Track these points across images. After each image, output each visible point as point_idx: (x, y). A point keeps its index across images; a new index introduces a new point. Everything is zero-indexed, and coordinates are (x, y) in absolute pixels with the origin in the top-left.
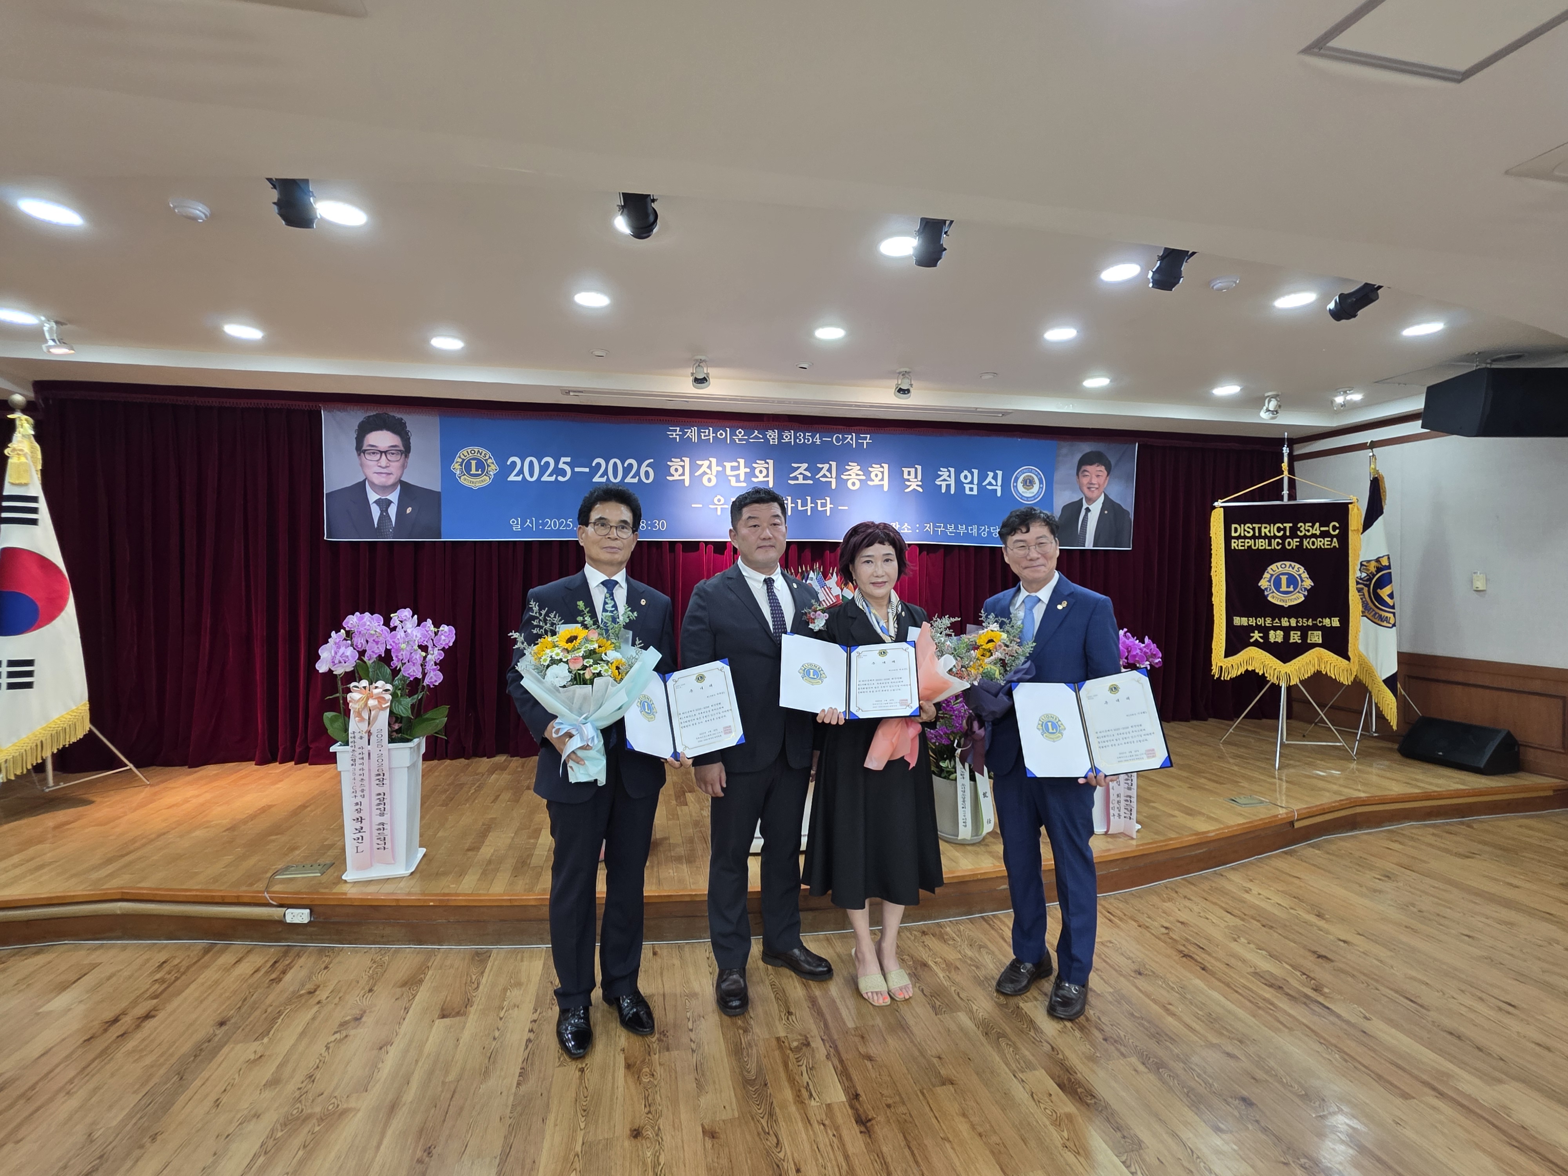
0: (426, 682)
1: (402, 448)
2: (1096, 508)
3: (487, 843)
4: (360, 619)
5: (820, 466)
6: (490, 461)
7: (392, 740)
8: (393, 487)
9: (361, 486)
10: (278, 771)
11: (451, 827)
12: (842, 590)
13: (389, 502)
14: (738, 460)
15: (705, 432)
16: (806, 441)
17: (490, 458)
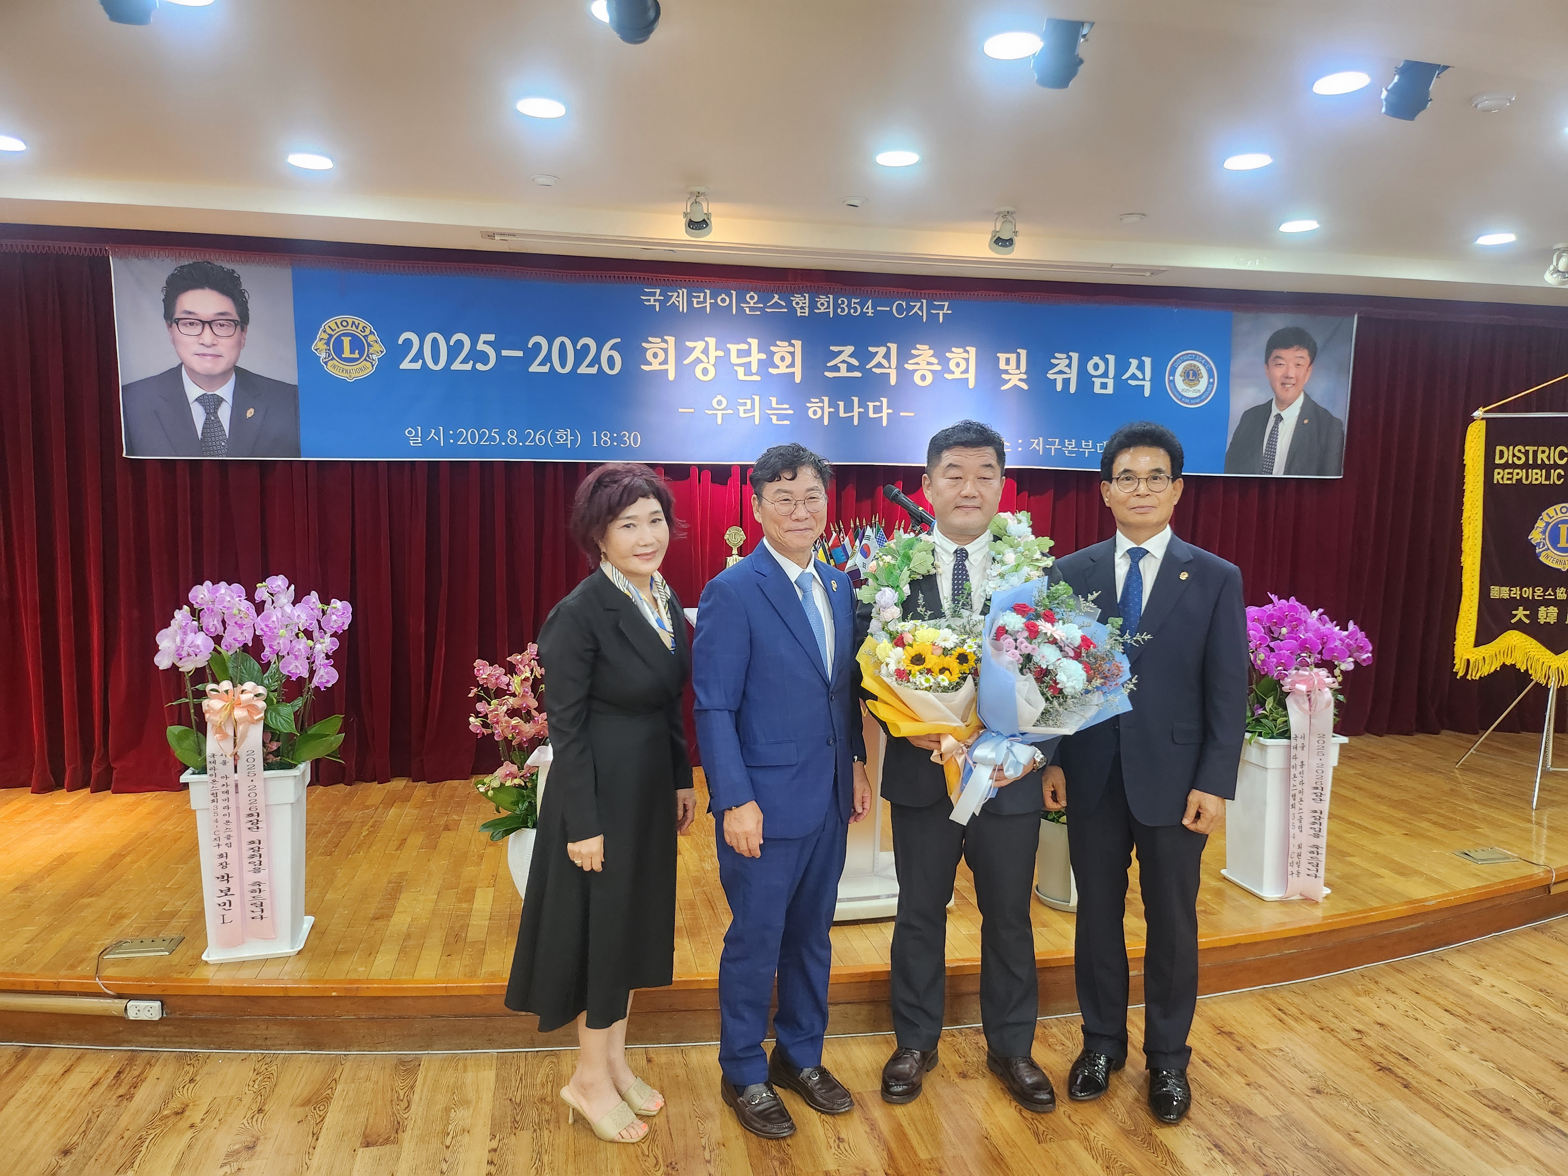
0: (315, 682)
1: (237, 318)
2: (1291, 415)
3: (399, 908)
4: (214, 592)
5: (872, 349)
6: (371, 338)
7: (268, 766)
8: (224, 376)
9: (175, 375)
11: (345, 886)
13: (219, 400)
14: (749, 340)
15: (699, 297)
16: (852, 311)
17: (371, 333)
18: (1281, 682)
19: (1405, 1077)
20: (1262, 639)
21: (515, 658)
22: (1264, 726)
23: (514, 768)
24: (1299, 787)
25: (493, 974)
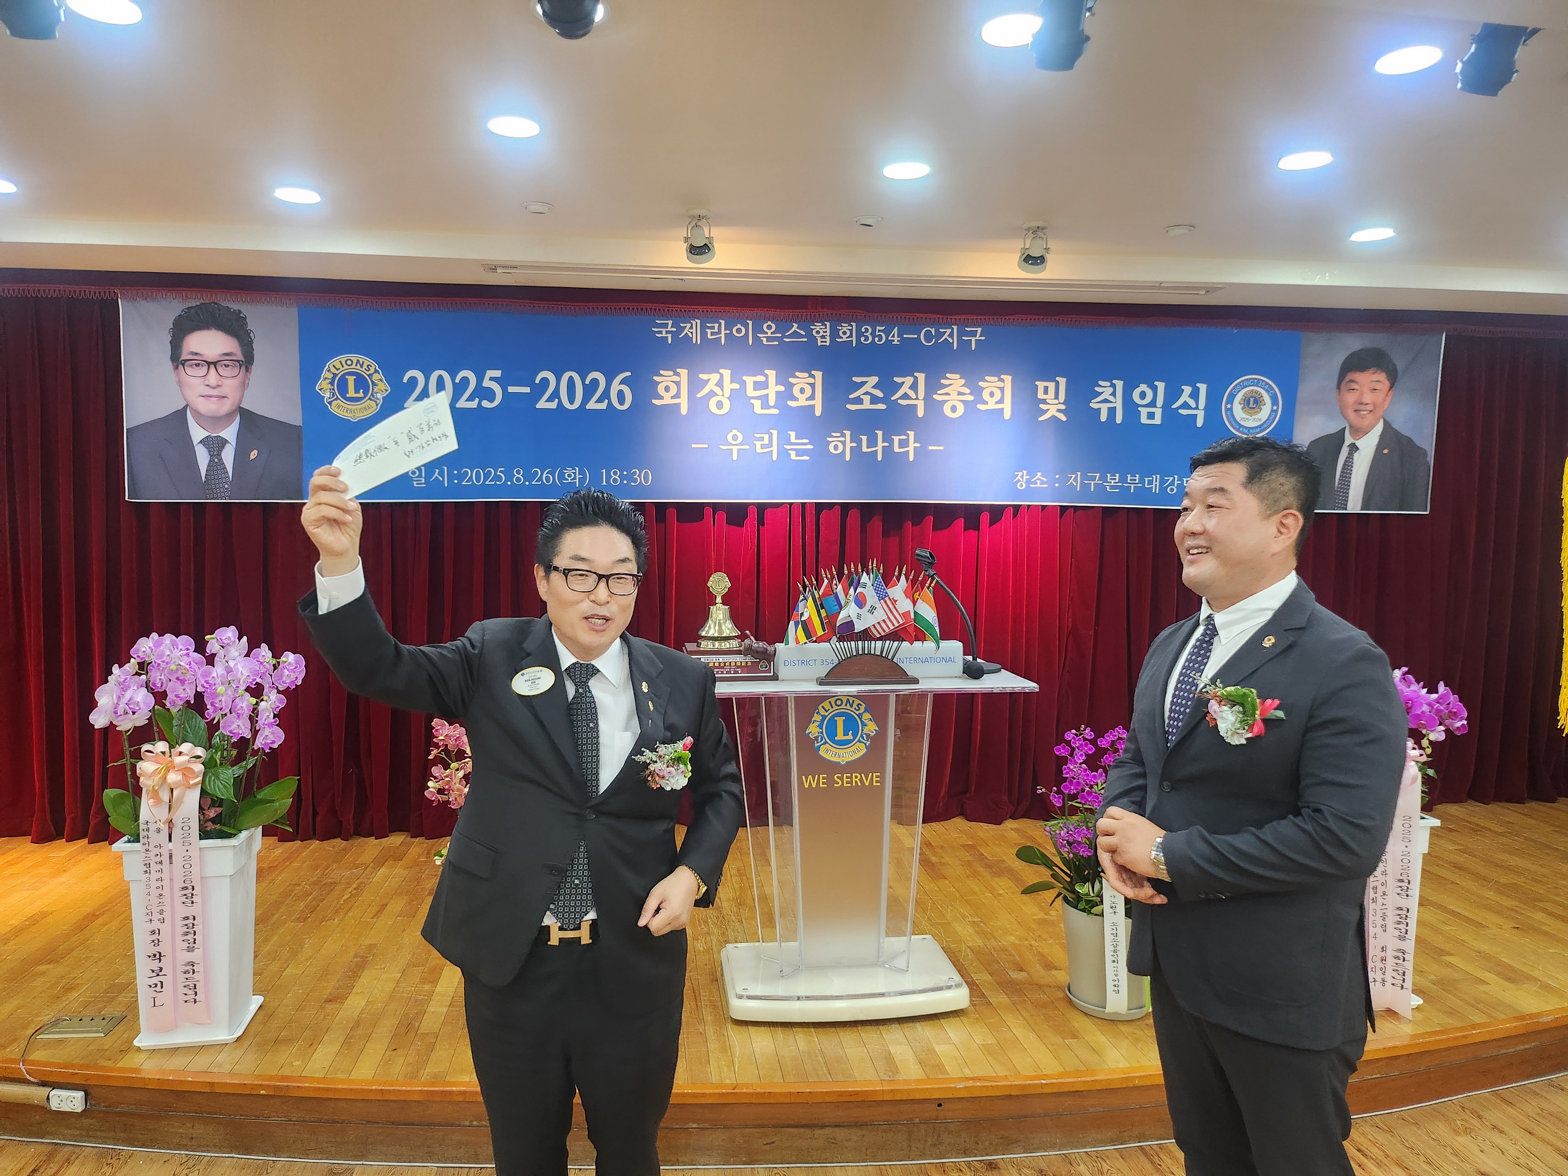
0: (259, 743)
1: (240, 357)
2: (1368, 444)
3: (358, 987)
4: (157, 645)
5: (898, 380)
6: (376, 377)
7: (205, 834)
8: (228, 417)
9: (180, 417)
10: (64, 854)
11: (308, 959)
12: (914, 603)
13: (223, 442)
14: (766, 371)
15: (713, 328)
16: (877, 339)
17: (376, 372)
25: (435, 1076)
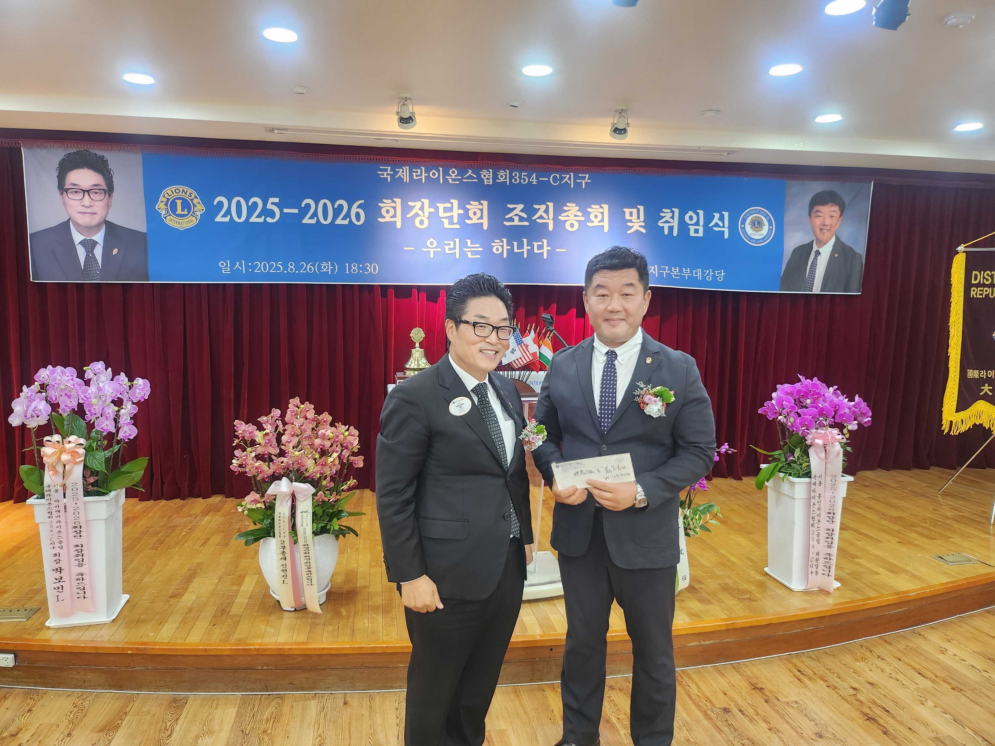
0: (121, 436)
1: (106, 188)
2: (826, 251)
3: (190, 589)
4: (52, 373)
5: (536, 207)
6: (195, 201)
7: (87, 493)
8: (98, 227)
9: (65, 226)
11: (158, 572)
12: (539, 347)
13: (95, 243)
14: (452, 201)
15: (417, 172)
16: (522, 181)
17: (196, 197)
18: (806, 438)
19: (885, 726)
20: (792, 407)
21: (263, 419)
22: (793, 468)
23: (258, 496)
24: (818, 512)
25: (240, 640)
